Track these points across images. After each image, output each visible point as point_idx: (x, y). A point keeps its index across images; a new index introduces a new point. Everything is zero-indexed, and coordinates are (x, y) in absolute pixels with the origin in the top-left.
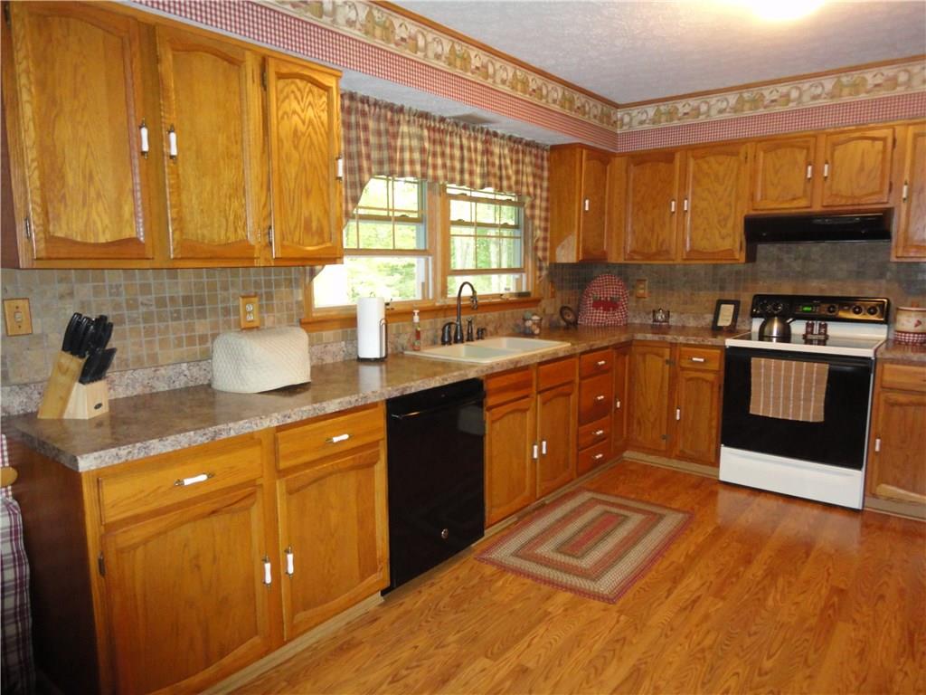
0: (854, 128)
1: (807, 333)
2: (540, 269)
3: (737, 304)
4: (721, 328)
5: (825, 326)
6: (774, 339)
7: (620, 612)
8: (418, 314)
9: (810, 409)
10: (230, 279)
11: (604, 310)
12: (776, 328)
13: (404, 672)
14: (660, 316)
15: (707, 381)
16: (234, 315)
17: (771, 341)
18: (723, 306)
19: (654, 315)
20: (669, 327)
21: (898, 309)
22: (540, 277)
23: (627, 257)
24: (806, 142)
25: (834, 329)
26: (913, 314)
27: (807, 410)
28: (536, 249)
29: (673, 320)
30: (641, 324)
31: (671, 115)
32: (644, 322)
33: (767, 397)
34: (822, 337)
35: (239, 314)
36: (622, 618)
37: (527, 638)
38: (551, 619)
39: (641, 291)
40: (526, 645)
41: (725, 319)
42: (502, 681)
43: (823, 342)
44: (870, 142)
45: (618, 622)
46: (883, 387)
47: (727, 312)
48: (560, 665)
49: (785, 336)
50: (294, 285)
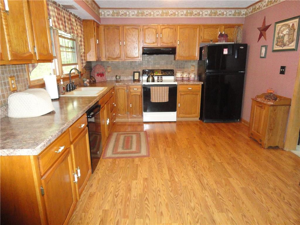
0: (166, 25)
1: (158, 79)
2: (83, 63)
3: (139, 72)
4: (136, 80)
5: (162, 77)
6: (151, 82)
7: (153, 158)
8: (62, 81)
9: (165, 99)
10: (4, 69)
11: (100, 76)
12: (151, 79)
13: (117, 193)
14: (118, 78)
15: (138, 95)
16: (8, 86)
17: (150, 82)
18: (135, 73)
19: (116, 77)
20: (121, 81)
21: (176, 72)
22: (83, 66)
23: (107, 59)
24: (156, 27)
25: (164, 78)
26: (179, 73)
27: (164, 99)
28: (82, 56)
29: (122, 78)
30: (110, 80)
31: (118, 14)
32: (111, 80)
33: (155, 97)
34: (161, 80)
35: (9, 85)
36: (155, 159)
37: (139, 172)
38: (139, 165)
39: (109, 70)
40: (140, 174)
41: (136, 77)
42: (144, 184)
43: (162, 81)
44: (170, 29)
45: (155, 160)
46: (179, 91)
47: (137, 75)
48: (153, 174)
49: (153, 81)
50: (24, 71)
